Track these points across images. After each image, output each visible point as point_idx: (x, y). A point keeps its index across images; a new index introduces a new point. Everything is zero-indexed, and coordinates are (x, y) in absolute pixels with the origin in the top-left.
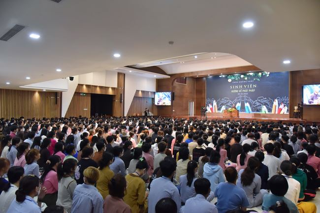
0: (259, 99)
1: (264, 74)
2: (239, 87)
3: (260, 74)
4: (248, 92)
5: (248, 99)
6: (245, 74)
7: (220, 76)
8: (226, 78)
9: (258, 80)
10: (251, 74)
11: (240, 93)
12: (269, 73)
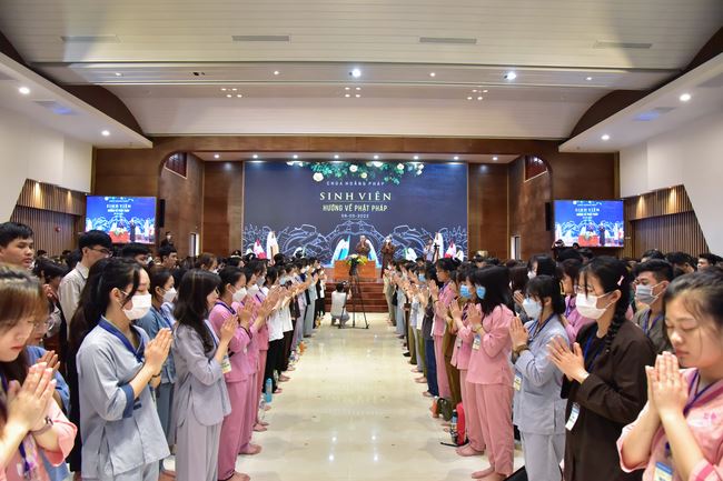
0: (398, 231)
1: (410, 169)
2: (344, 197)
3: (400, 167)
4: (370, 212)
5: (368, 229)
6: (360, 163)
7: (289, 163)
8: (309, 170)
9: (397, 181)
10: (378, 164)
11: (348, 213)
12: (422, 167)
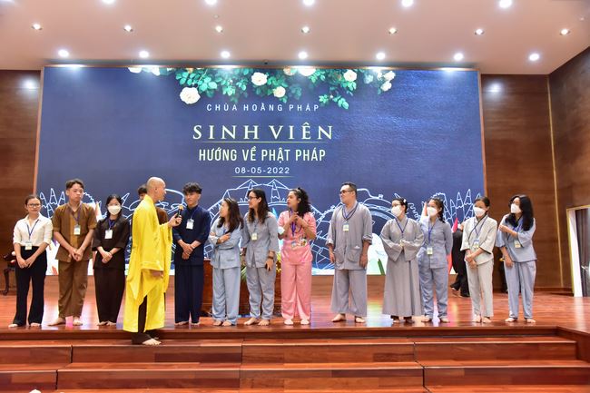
1: (369, 79)
2: (240, 133)
3: (350, 76)
4: (291, 163)
6: (271, 68)
7: (134, 70)
8: (171, 83)
9: (343, 102)
10: (308, 72)
11: (248, 164)
12: (391, 75)
